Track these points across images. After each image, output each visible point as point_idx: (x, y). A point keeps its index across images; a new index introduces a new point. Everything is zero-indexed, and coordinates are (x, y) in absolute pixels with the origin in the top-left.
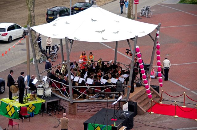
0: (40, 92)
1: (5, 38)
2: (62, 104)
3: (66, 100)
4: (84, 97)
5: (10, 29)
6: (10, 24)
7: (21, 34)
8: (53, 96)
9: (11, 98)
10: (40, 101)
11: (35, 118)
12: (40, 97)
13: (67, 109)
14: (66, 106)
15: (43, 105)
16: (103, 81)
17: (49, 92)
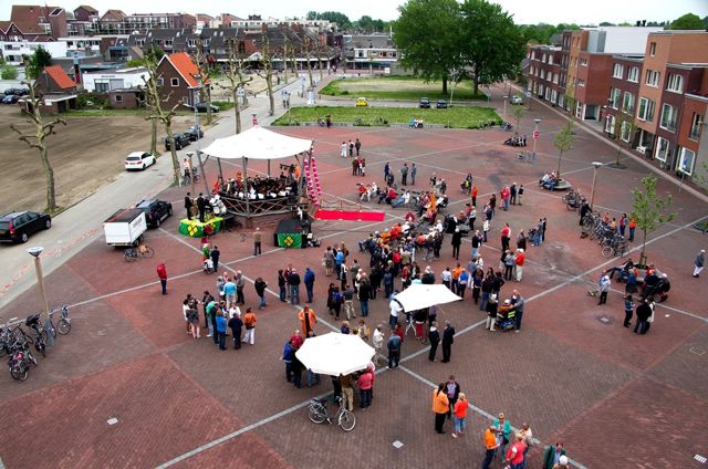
0: (216, 211)
1: (140, 166)
2: (238, 219)
3: (242, 216)
4: (259, 211)
5: (144, 156)
6: (142, 153)
7: (151, 162)
8: (228, 213)
9: (190, 219)
10: (218, 219)
11: (217, 235)
12: (217, 215)
13: (244, 225)
14: (243, 221)
15: (221, 222)
16: (274, 195)
17: (224, 209)
